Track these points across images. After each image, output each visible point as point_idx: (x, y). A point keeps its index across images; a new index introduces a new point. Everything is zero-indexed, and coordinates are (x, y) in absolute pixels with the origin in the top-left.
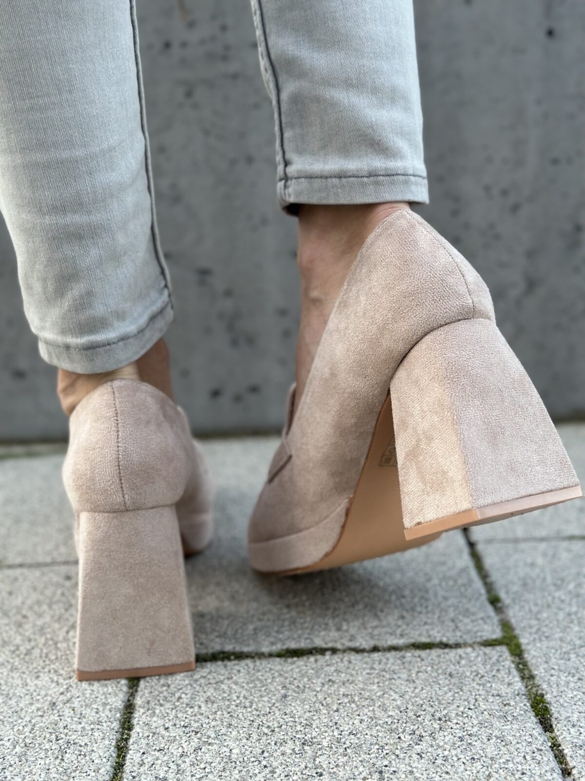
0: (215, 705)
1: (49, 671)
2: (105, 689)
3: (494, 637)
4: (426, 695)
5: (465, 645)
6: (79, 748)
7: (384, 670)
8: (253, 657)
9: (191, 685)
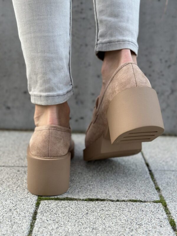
0: (64, 214)
1: (10, 199)
2: (28, 206)
3: (157, 200)
4: (134, 217)
5: (147, 202)
6: (18, 224)
7: (121, 208)
8: (77, 200)
9: (56, 207)
